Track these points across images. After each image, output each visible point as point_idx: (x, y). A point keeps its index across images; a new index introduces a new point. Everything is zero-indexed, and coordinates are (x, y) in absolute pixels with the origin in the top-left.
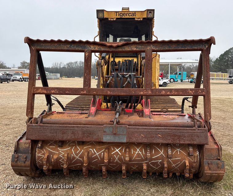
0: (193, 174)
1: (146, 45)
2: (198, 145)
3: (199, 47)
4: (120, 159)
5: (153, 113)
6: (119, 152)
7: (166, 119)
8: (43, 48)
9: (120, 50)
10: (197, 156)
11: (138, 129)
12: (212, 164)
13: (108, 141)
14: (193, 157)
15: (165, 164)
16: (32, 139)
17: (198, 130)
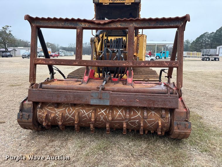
0: (164, 132)
1: (129, 22)
2: (170, 109)
3: (175, 25)
4: (104, 118)
5: (135, 82)
6: (104, 113)
7: (145, 87)
8: (42, 25)
9: (107, 26)
10: (169, 118)
11: (119, 94)
12: (180, 124)
13: (94, 104)
14: (165, 118)
15: (141, 124)
16: (33, 100)
17: (171, 96)
